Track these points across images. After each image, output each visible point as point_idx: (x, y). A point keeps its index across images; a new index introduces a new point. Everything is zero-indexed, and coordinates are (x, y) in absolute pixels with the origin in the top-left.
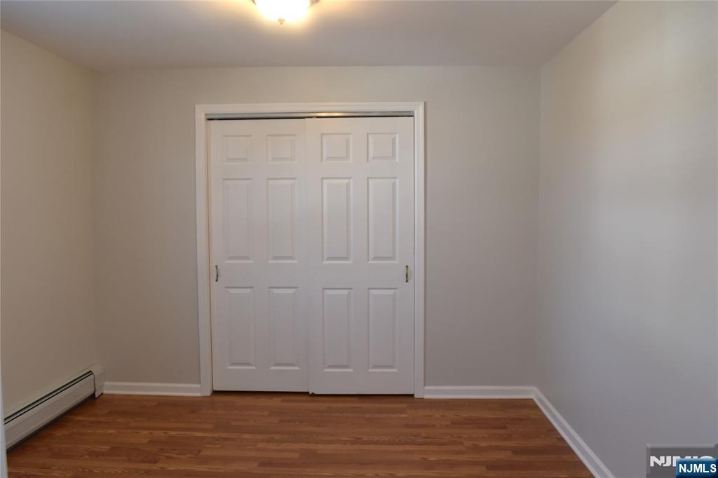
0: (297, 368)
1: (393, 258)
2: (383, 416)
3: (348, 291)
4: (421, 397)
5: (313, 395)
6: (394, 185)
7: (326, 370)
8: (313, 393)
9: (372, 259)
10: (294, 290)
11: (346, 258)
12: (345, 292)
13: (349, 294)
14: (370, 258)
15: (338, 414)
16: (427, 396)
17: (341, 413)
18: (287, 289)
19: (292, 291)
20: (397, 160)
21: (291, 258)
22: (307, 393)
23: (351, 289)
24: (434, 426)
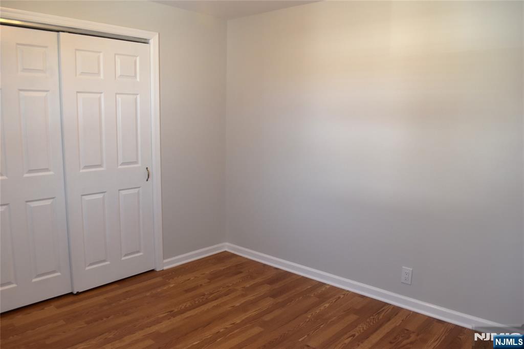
0: (58, 274)
1: (136, 163)
2: (159, 290)
3: (102, 195)
4: (162, 269)
5: (78, 293)
6: (136, 99)
7: (87, 268)
8: (78, 292)
9: (121, 165)
10: (51, 200)
11: (100, 166)
12: (100, 196)
13: (104, 196)
14: (119, 164)
15: (123, 301)
16: (165, 268)
17: (125, 299)
18: (44, 201)
19: (48, 202)
20: (138, 79)
21: (47, 170)
22: (71, 294)
23: (104, 192)
24: (201, 285)
